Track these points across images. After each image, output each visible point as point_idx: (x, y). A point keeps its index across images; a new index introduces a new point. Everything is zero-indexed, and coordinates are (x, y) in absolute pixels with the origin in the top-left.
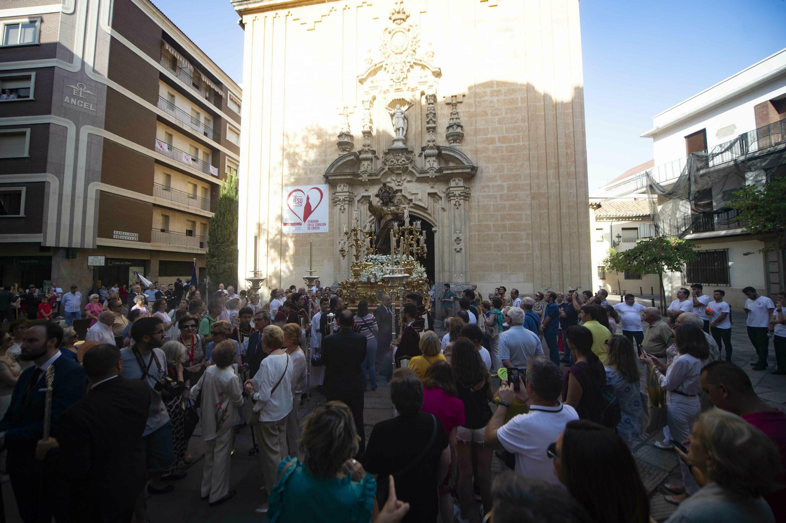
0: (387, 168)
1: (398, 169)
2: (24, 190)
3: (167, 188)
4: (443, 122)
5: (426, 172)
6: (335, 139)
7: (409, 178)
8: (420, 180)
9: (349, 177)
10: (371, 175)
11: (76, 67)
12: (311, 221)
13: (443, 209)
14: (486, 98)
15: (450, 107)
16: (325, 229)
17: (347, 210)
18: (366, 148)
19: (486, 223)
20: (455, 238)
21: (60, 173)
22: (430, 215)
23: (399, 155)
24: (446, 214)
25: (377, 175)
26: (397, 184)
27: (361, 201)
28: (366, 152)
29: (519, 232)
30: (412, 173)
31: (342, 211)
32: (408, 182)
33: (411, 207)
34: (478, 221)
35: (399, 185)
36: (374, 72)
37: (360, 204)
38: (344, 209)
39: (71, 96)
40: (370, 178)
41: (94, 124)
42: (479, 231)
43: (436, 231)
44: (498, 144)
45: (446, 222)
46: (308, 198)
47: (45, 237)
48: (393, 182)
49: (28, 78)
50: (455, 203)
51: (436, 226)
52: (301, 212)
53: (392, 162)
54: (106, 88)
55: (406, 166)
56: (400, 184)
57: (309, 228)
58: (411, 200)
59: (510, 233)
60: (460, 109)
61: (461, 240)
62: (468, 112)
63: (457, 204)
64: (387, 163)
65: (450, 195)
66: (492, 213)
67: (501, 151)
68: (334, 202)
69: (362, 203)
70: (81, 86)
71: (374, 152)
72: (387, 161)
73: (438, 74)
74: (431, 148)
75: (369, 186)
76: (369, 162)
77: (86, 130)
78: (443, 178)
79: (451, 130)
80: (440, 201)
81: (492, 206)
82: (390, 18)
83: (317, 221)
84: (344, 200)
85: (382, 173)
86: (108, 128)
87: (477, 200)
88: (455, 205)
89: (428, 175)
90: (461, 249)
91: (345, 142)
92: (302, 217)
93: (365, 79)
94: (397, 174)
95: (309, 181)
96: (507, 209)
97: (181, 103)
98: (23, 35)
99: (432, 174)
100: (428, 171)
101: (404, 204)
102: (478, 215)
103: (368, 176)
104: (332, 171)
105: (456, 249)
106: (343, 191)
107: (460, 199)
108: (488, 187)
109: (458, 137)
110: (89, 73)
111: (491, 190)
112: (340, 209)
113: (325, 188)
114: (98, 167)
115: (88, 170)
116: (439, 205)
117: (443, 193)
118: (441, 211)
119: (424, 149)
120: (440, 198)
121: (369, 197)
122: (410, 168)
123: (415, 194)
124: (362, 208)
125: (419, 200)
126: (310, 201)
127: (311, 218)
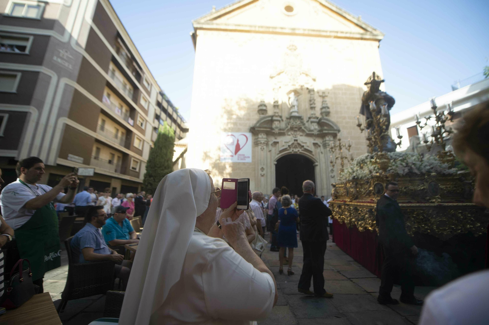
0: (289, 126)
1: (296, 128)
2: (6, 117)
3: (102, 128)
4: (318, 105)
5: (312, 131)
6: (256, 107)
7: (301, 134)
8: (308, 135)
9: (267, 129)
10: (280, 130)
11: (65, 39)
12: (240, 155)
13: (322, 153)
15: (321, 98)
16: (249, 160)
18: (277, 114)
21: (40, 108)
22: (313, 155)
23: (296, 120)
24: (323, 156)
25: (284, 130)
26: (294, 136)
27: (273, 145)
28: (277, 116)
30: (303, 131)
31: (262, 149)
32: (301, 136)
33: (302, 150)
35: (295, 137)
36: (279, 74)
37: (272, 147)
38: (264, 149)
39: (58, 57)
40: (280, 131)
41: (70, 77)
43: (317, 165)
44: (348, 120)
45: (323, 161)
46: (238, 141)
47: (19, 154)
48: (291, 135)
49: (27, 40)
51: (317, 162)
52: (233, 148)
53: (292, 123)
54: (81, 56)
55: (301, 126)
56: (297, 136)
57: (238, 159)
58: (303, 146)
60: (327, 99)
61: (334, 171)
64: (289, 124)
65: (327, 144)
68: (256, 144)
70: (66, 52)
71: (281, 117)
73: (314, 80)
74: (314, 118)
76: (278, 122)
77: (64, 81)
78: (322, 135)
79: (324, 110)
80: (319, 148)
82: (288, 48)
83: (244, 155)
84: (264, 143)
85: (287, 129)
86: (79, 82)
89: (313, 133)
90: (334, 176)
91: (262, 109)
92: (234, 151)
93: (274, 77)
95: (238, 130)
97: (118, 74)
98: (27, 12)
99: (316, 132)
100: (314, 130)
101: (298, 149)
103: (278, 130)
104: (258, 125)
105: (331, 176)
106: (262, 137)
109: (328, 114)
110: (73, 44)
112: (261, 148)
113: (249, 135)
114: (67, 107)
115: (61, 108)
116: (319, 150)
117: (321, 143)
118: (320, 153)
119: (310, 118)
120: (320, 146)
121: (278, 143)
122: (303, 128)
123: (306, 143)
124: (273, 149)
125: (308, 146)
126: (239, 142)
127: (240, 153)
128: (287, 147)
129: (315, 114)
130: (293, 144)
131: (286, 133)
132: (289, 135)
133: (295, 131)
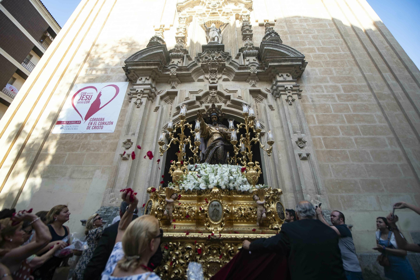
0: (200, 65)
1: (213, 65)
5: (246, 68)
7: (225, 76)
8: (240, 78)
9: (153, 67)
10: (181, 70)
12: (95, 119)
13: (271, 107)
14: (296, 23)
15: (263, 28)
16: (110, 128)
17: (144, 104)
19: (330, 125)
20: (297, 140)
23: (214, 53)
24: (275, 113)
25: (188, 70)
26: (211, 81)
27: (165, 99)
28: (177, 51)
29: (378, 136)
30: (229, 71)
32: (225, 80)
34: (320, 122)
35: (213, 83)
36: (192, 5)
37: (163, 102)
38: (141, 103)
40: (180, 72)
42: (323, 134)
44: (318, 53)
45: (277, 122)
46: (100, 95)
48: (206, 80)
50: (286, 98)
52: (85, 108)
53: (206, 58)
55: (222, 63)
56: (215, 81)
57: (88, 128)
58: (229, 97)
59: (365, 137)
61: (305, 142)
62: (281, 31)
63: (290, 99)
64: (201, 60)
65: (280, 88)
66: (333, 113)
67: (323, 58)
69: (166, 101)
71: (186, 52)
72: (200, 58)
73: (249, 8)
74: (250, 49)
75: (176, 83)
76: (179, 60)
80: (265, 100)
81: (331, 106)
83: (102, 119)
84: (143, 93)
85: (194, 68)
87: (310, 100)
88: (287, 100)
89: (249, 71)
90: (308, 155)
91: (156, 42)
93: (183, 8)
94: (212, 72)
96: (351, 110)
99: (253, 70)
100: (249, 66)
101: (218, 102)
102: (317, 116)
103: (177, 70)
104: (134, 61)
105: (300, 155)
106: (144, 83)
107: (293, 94)
108: (320, 87)
111: (325, 90)
112: (136, 103)
116: (264, 104)
117: (268, 91)
118: (268, 109)
119: (241, 50)
120: (266, 96)
121: (176, 93)
122: (227, 64)
123: (235, 91)
124: (165, 106)
125: (240, 97)
126: (101, 98)
127: (96, 115)
128: (195, 99)
129: (252, 44)
130: (207, 94)
131: (193, 76)
132: (202, 80)
133: (213, 72)
